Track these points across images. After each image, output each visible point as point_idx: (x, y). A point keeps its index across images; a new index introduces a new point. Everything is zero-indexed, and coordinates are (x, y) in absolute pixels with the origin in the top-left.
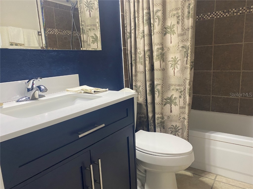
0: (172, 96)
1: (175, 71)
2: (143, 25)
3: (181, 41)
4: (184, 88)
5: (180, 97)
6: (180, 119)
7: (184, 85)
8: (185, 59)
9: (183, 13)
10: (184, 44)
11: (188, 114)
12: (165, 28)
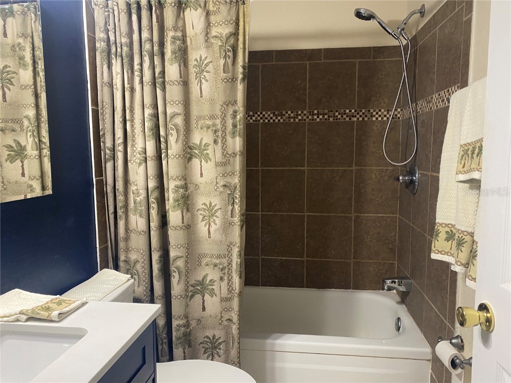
0: (205, 277)
1: (211, 230)
2: (143, 137)
3: (221, 175)
4: (228, 261)
5: (222, 279)
6: (221, 323)
7: (228, 255)
8: (230, 208)
9: (224, 125)
10: (227, 180)
11: (238, 313)
12: (190, 148)
